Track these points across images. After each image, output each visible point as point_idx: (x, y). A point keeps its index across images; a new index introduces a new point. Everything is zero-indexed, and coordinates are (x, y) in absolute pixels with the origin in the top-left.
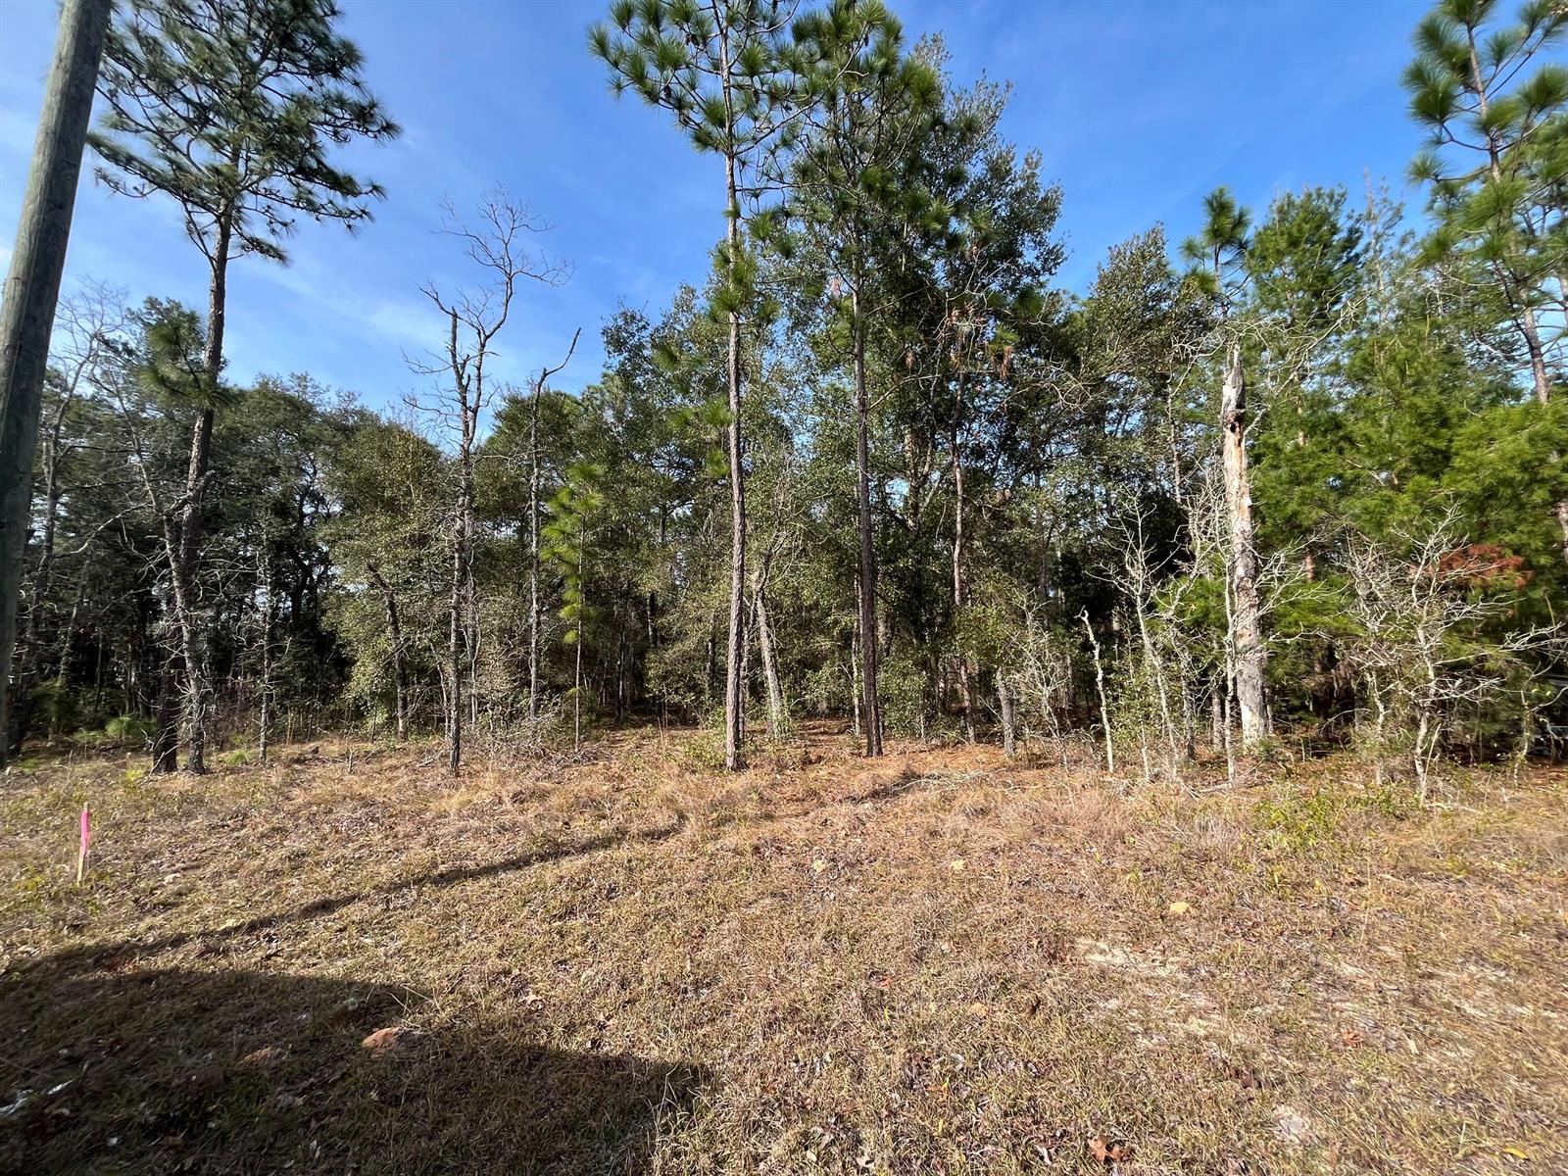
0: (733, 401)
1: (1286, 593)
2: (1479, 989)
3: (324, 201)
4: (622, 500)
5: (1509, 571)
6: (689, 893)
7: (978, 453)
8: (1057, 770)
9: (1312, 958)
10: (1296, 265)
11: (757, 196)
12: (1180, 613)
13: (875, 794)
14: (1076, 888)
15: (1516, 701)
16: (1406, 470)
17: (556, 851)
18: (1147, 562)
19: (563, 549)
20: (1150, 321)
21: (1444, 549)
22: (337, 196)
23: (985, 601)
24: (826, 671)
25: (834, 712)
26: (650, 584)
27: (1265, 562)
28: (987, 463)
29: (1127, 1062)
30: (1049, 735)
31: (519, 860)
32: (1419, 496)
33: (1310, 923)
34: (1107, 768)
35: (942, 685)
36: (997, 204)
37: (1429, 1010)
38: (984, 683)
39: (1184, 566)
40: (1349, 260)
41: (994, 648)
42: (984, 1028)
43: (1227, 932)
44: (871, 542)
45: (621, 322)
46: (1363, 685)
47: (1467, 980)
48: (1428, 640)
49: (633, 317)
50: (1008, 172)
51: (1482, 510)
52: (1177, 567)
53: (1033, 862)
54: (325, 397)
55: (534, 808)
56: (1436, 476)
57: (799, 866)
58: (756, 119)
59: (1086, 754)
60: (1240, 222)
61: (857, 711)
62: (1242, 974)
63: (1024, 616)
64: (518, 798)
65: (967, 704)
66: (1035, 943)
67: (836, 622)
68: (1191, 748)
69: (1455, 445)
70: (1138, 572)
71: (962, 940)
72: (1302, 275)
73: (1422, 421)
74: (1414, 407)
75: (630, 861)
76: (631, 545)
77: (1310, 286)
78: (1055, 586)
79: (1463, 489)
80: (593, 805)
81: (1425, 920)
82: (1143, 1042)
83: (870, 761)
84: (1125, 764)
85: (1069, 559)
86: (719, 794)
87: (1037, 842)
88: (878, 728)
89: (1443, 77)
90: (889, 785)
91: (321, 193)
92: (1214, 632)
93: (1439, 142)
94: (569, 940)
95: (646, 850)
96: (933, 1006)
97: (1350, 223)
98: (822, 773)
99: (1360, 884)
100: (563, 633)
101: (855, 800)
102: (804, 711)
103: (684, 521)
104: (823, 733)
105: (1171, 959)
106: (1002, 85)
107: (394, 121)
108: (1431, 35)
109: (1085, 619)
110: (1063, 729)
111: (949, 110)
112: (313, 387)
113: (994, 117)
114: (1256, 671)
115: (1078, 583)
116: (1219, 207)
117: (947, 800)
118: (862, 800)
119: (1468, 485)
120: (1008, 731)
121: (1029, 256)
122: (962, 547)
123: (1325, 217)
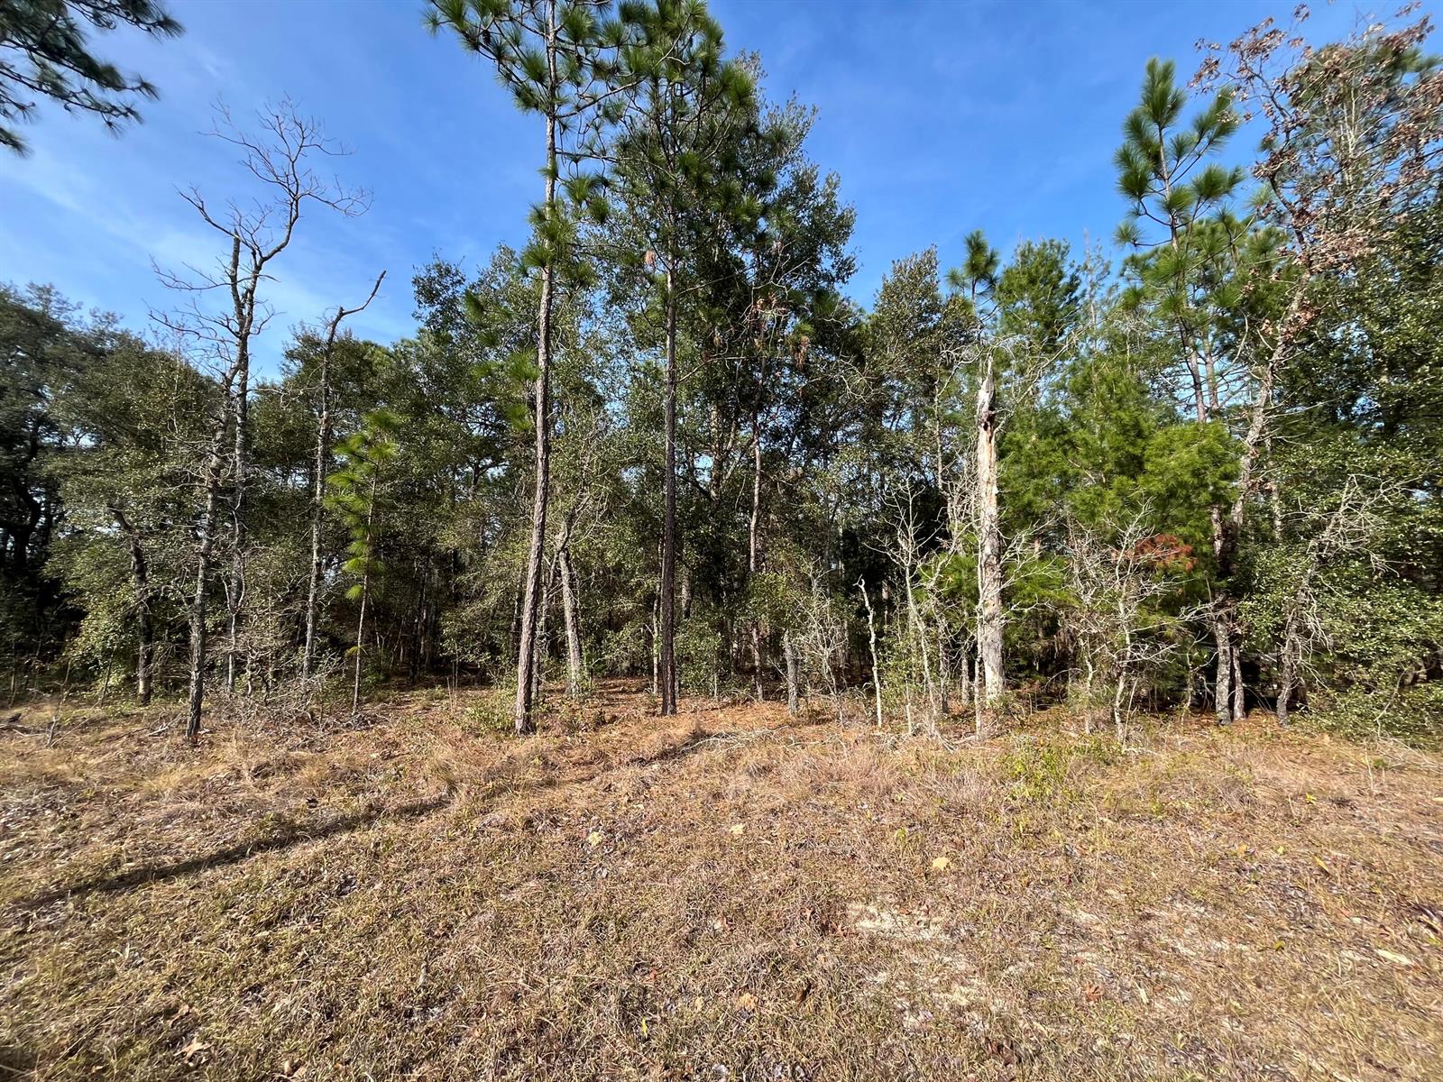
0: (541, 358)
1: (1024, 569)
2: (1187, 927)
3: (77, 89)
4: (424, 452)
5: (1183, 556)
6: (441, 881)
7: (776, 435)
8: (833, 725)
9: (1054, 906)
10: (1033, 300)
11: (576, 161)
12: (940, 584)
13: (663, 756)
14: (849, 849)
15: (1182, 662)
16: (1111, 471)
17: (288, 836)
18: (916, 537)
19: (350, 498)
20: (922, 330)
21: (1140, 537)
22: (92, 86)
23: (777, 567)
24: (627, 631)
25: (633, 671)
26: (449, 540)
27: (1009, 542)
28: (784, 444)
29: (895, 1050)
30: (827, 692)
31: (237, 851)
32: (1121, 494)
33: (1050, 871)
34: (876, 723)
35: (735, 646)
36: (801, 215)
37: (1152, 953)
38: (773, 645)
39: (945, 543)
40: (1071, 301)
41: (783, 612)
42: (752, 1026)
43: (982, 886)
44: (674, 508)
45: (434, 274)
46: (1077, 648)
47: (1176, 918)
48: (1126, 612)
49: (448, 271)
50: (812, 188)
51: (1165, 507)
52: (939, 543)
53: (811, 821)
54: (76, 315)
55: (278, 781)
56: (1133, 477)
57: (573, 840)
58: (579, 84)
59: (858, 709)
60: (991, 262)
61: (656, 670)
62: (997, 931)
63: (810, 583)
64: (261, 772)
65: (757, 663)
66: (808, 913)
67: (639, 584)
68: (945, 703)
69: (1147, 453)
70: (907, 546)
71: (737, 917)
72: (1037, 308)
73: (1124, 431)
74: (1118, 419)
75: (377, 845)
76: (430, 500)
77: (1043, 317)
78: (836, 560)
79: (1153, 489)
80: (352, 778)
81: (1139, 861)
82: (910, 1021)
83: (663, 719)
84: (891, 718)
85: (848, 534)
86: (499, 760)
87: (814, 801)
88: (673, 687)
89: (1142, 162)
90: (679, 744)
91: (73, 79)
92: (964, 602)
93: (1138, 214)
94: (272, 955)
95: (400, 830)
96: (699, 1002)
97: (1072, 271)
98: (614, 733)
99: (1087, 828)
100: (348, 587)
101: (643, 762)
102: (602, 671)
103: (498, 482)
104: (623, 692)
105: (935, 920)
106: (809, 109)
107: (174, 17)
108: (1135, 128)
109: (862, 587)
110: (840, 687)
111: (764, 123)
112: (58, 301)
113: (801, 135)
114: (998, 636)
115: (855, 556)
116: (976, 247)
117: (732, 758)
118: (650, 761)
119: (1157, 486)
120: (792, 690)
121: (826, 263)
122: (758, 518)
123: (1055, 263)
